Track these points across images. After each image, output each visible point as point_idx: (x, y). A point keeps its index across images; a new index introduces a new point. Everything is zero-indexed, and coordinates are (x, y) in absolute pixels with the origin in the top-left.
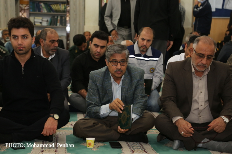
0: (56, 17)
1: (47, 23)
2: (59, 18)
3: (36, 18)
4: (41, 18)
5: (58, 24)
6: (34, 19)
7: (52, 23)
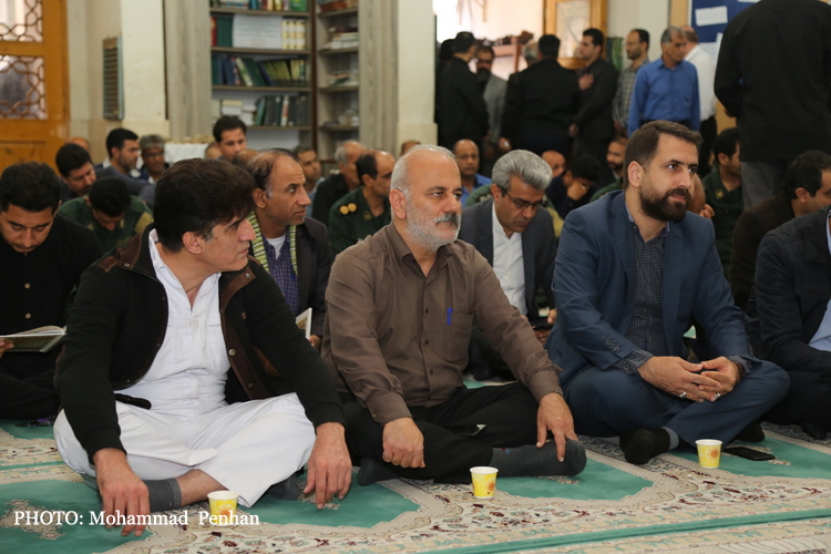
0: (278, 100)
1: (254, 119)
2: (286, 103)
3: (226, 102)
4: (239, 103)
5: (284, 120)
6: (221, 106)
7: (267, 118)
